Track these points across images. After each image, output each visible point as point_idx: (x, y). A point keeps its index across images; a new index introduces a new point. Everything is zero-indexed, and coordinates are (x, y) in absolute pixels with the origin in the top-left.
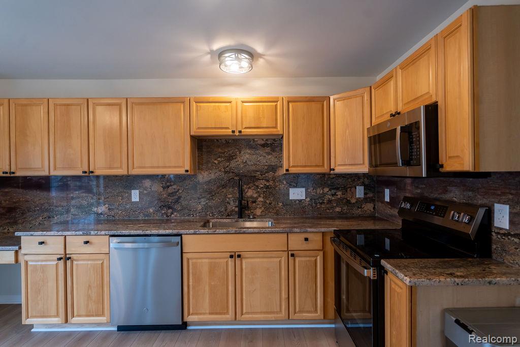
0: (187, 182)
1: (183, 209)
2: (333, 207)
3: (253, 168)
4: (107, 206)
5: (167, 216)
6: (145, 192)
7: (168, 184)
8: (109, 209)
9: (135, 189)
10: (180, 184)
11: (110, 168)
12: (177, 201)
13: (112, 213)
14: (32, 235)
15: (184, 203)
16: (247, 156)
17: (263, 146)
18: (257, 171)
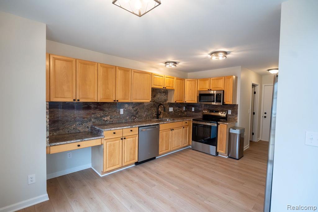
0: (141, 105)
1: (139, 116)
2: (179, 114)
3: (160, 100)
4: (109, 117)
5: (134, 120)
6: (126, 110)
7: (134, 106)
8: (110, 118)
9: (122, 108)
10: (138, 106)
11: (124, 99)
12: (137, 113)
13: (112, 120)
14: (110, 130)
15: (140, 114)
16: (159, 96)
17: (163, 92)
18: (161, 101)
